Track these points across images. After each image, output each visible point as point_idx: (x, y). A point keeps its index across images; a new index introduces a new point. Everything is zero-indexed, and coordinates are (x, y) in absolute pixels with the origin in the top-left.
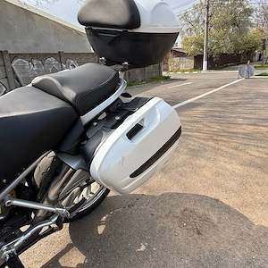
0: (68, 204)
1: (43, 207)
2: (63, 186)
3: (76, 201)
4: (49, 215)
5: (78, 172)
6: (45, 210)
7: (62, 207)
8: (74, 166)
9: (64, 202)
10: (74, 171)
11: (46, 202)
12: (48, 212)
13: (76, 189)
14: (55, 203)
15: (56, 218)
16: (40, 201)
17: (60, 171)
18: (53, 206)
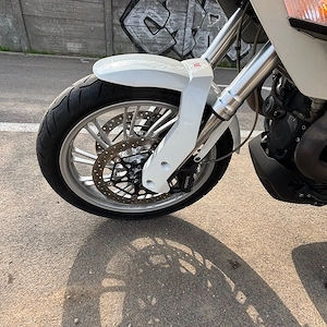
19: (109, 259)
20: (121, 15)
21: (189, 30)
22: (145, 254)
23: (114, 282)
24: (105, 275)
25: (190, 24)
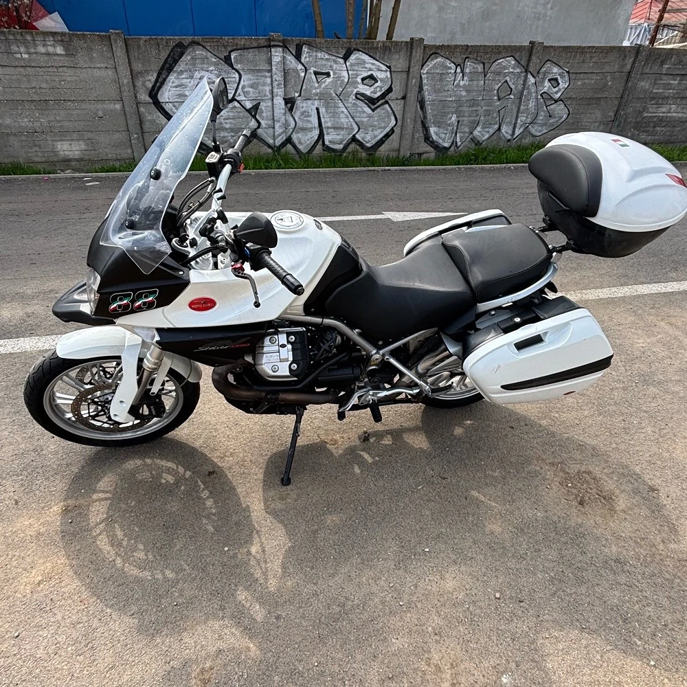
0: (432, 384)
1: (410, 375)
2: (434, 364)
3: (442, 384)
4: (412, 385)
5: (454, 358)
6: (411, 378)
7: (427, 383)
8: (452, 350)
9: (430, 380)
10: (451, 355)
11: (414, 371)
12: (413, 381)
13: (446, 373)
14: (420, 376)
15: (418, 391)
16: (409, 368)
17: (438, 349)
18: (420, 379)
19: (100, 480)
20: (150, 85)
21: (279, 101)
22: (133, 473)
23: (101, 495)
24: (95, 491)
25: (280, 92)
